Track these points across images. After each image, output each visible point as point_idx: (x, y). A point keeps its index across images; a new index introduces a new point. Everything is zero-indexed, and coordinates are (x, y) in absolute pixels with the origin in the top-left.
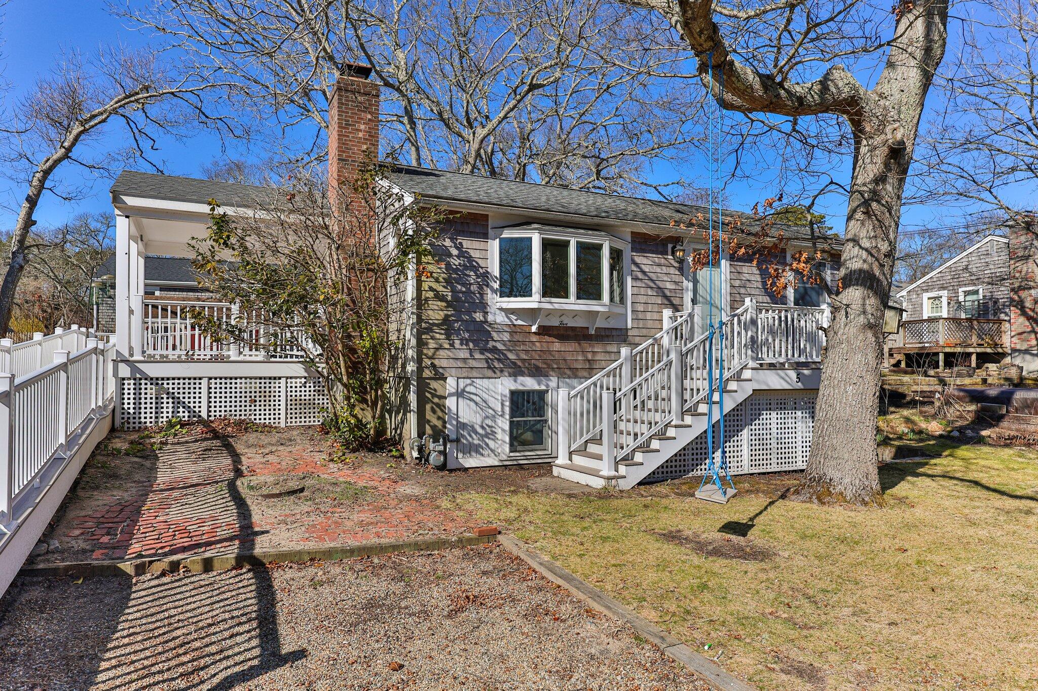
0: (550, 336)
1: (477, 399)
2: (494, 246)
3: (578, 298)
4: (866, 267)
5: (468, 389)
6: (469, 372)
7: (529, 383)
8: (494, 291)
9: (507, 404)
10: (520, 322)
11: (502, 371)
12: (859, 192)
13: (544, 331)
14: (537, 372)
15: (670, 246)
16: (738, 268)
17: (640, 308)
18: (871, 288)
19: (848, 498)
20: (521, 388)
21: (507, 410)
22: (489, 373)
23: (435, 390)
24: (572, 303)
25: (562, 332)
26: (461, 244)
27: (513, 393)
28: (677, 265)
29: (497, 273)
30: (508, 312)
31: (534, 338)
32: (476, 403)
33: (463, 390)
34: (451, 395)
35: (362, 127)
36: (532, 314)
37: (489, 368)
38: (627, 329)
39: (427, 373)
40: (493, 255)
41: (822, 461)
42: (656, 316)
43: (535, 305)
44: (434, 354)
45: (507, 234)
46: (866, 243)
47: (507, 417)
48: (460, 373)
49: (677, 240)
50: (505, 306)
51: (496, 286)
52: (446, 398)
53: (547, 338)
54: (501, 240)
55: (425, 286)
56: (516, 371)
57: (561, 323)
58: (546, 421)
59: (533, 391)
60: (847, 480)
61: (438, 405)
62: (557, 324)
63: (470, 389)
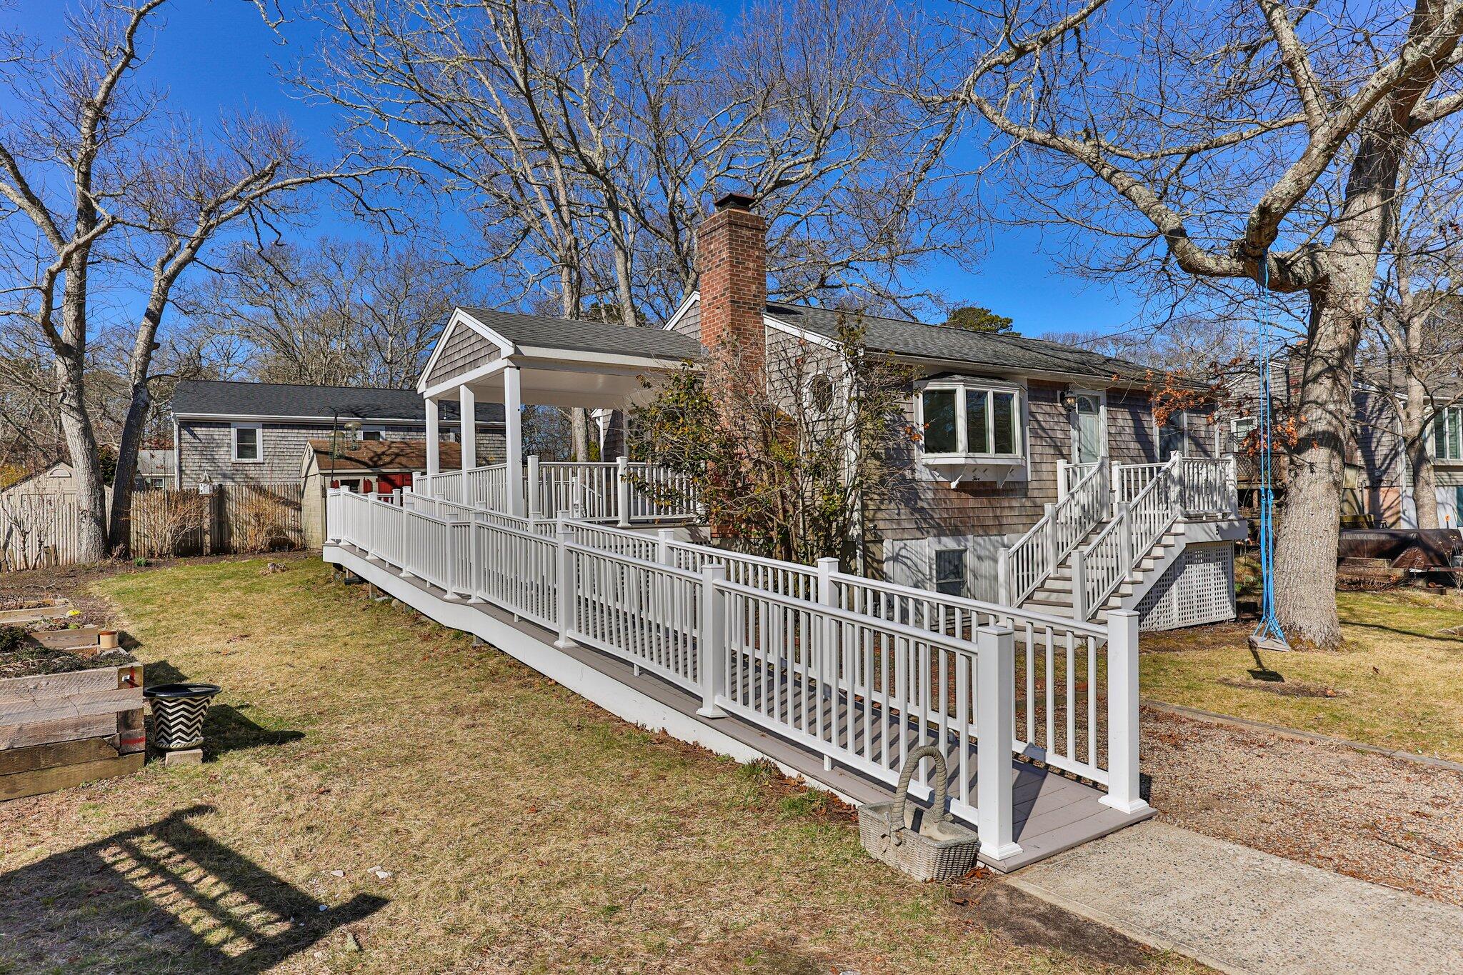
0: (967, 492)
1: (909, 562)
3: (995, 451)
4: (1331, 429)
6: (901, 534)
7: (949, 543)
8: (920, 448)
9: (934, 567)
10: (941, 479)
11: (928, 532)
12: (1322, 357)
13: (962, 487)
14: (956, 532)
15: (1059, 393)
16: (1114, 413)
17: (1037, 459)
18: (1334, 448)
19: (1318, 645)
20: (944, 549)
21: (934, 573)
22: (918, 535)
23: (874, 554)
25: (975, 488)
27: (939, 554)
28: (1064, 412)
29: (922, 428)
30: (932, 468)
31: (953, 495)
32: (909, 567)
33: (898, 554)
34: (887, 559)
36: (952, 470)
37: (918, 529)
38: (1027, 482)
39: (869, 537)
40: (918, 409)
41: (1291, 611)
42: (1050, 467)
43: (962, 461)
44: (874, 516)
45: (933, 386)
46: (1331, 407)
47: (935, 581)
48: (895, 535)
49: (1065, 387)
50: (931, 462)
51: (922, 442)
52: (883, 562)
53: (964, 495)
54: (926, 394)
56: (940, 533)
57: (977, 478)
58: (964, 582)
59: (954, 551)
60: (1315, 628)
61: (877, 570)
62: (971, 479)
63: (903, 552)
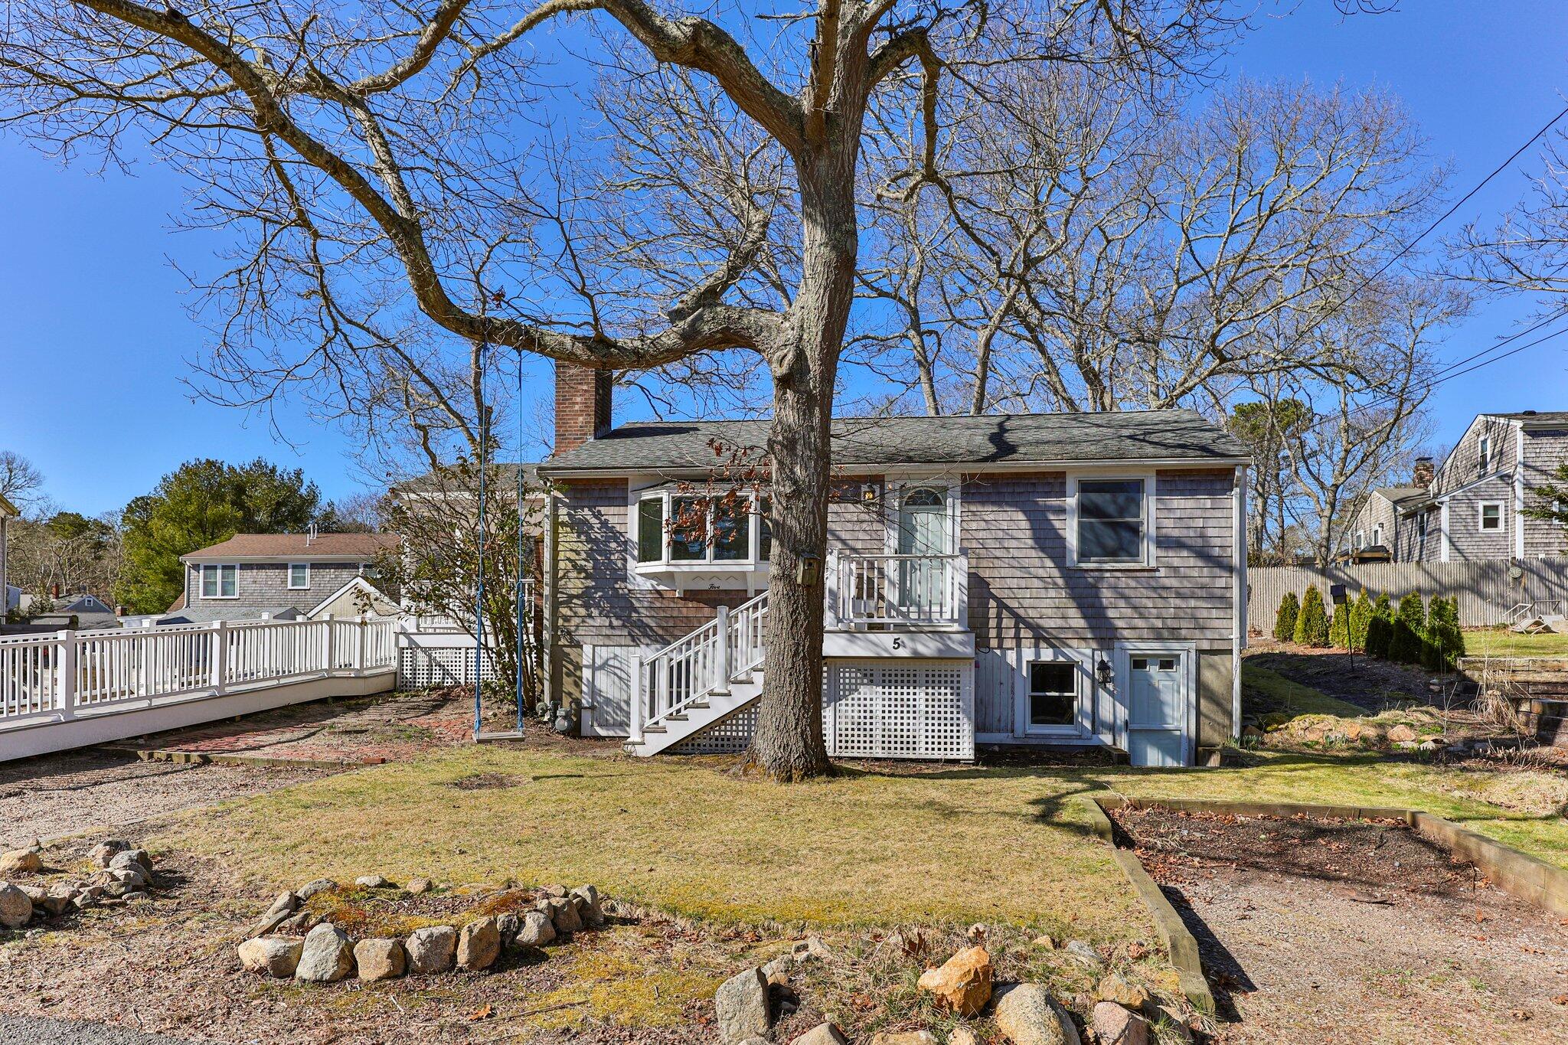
0: (699, 601)
2: (633, 512)
3: (716, 558)
5: (611, 662)
6: (608, 640)
8: (634, 557)
10: (663, 587)
11: (641, 640)
13: (691, 595)
22: (627, 642)
23: (571, 658)
24: (708, 565)
25: (713, 596)
26: (599, 511)
29: (635, 539)
30: (647, 576)
31: (684, 604)
34: (587, 664)
35: (579, 399)
37: (629, 636)
39: (562, 641)
40: (633, 518)
43: (663, 569)
45: (645, 496)
48: (600, 641)
50: (645, 571)
51: (636, 553)
52: (581, 667)
53: (694, 604)
54: (640, 503)
55: (561, 556)
56: (658, 641)
57: (712, 586)
62: (707, 587)
